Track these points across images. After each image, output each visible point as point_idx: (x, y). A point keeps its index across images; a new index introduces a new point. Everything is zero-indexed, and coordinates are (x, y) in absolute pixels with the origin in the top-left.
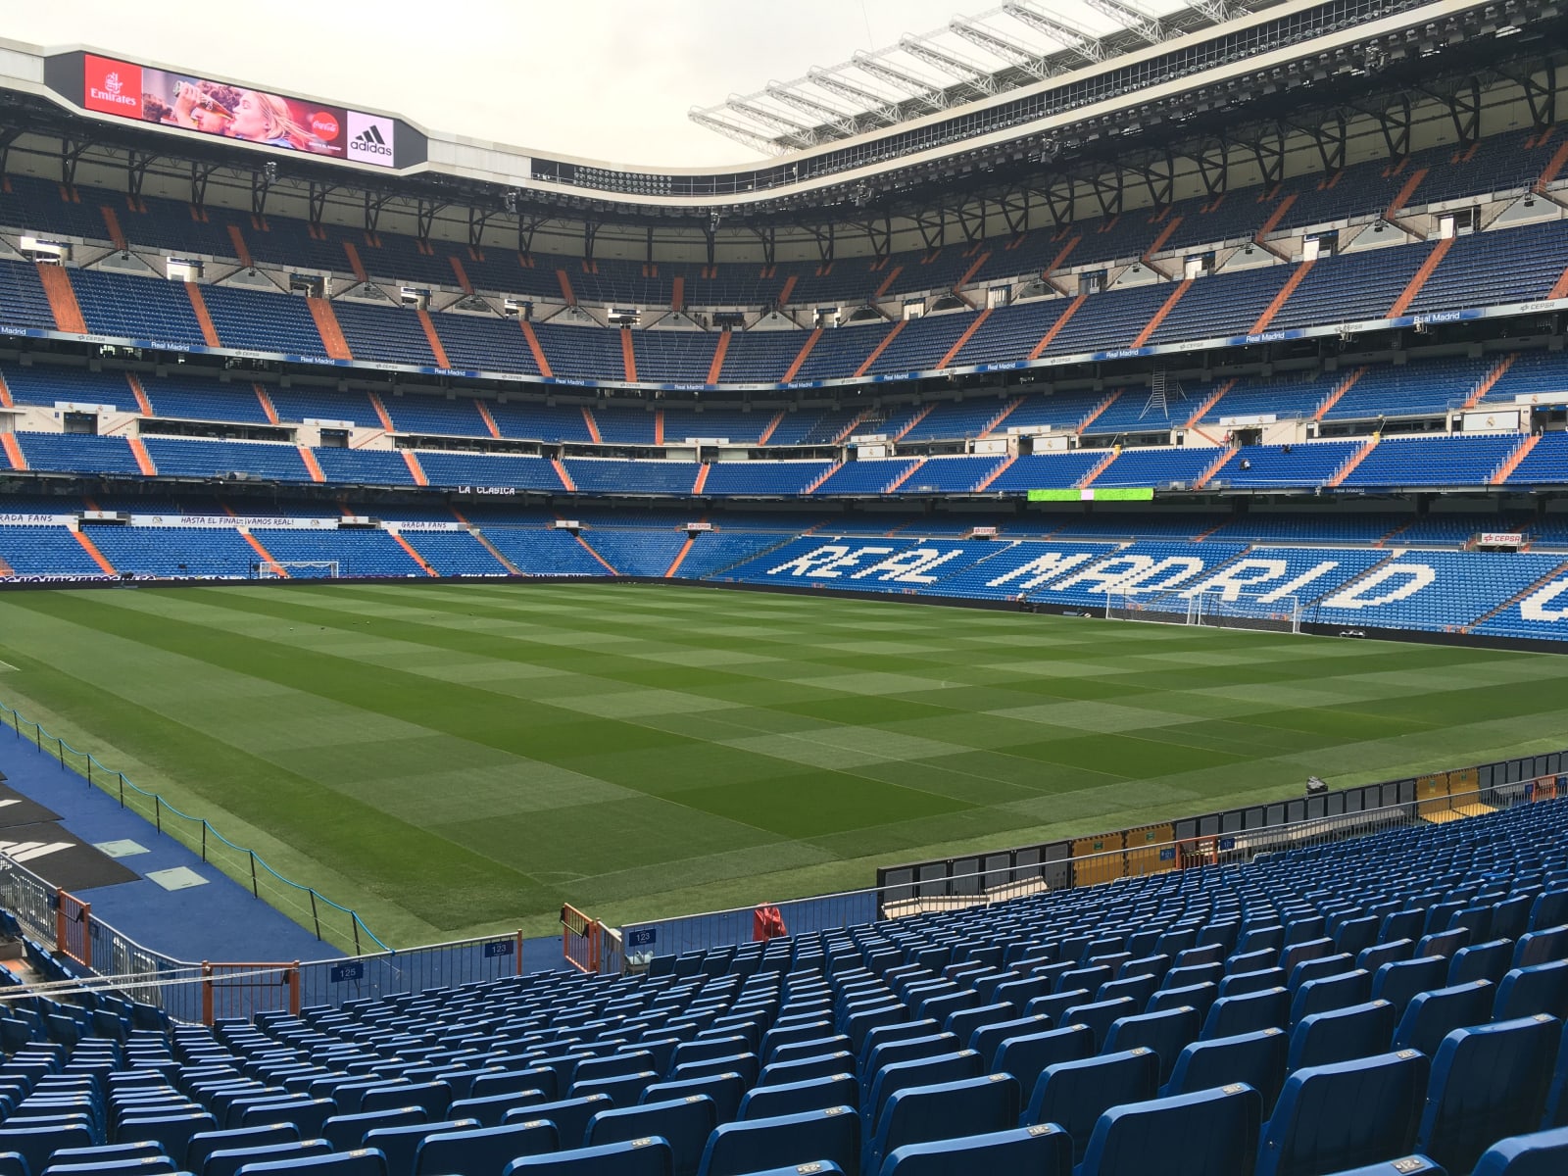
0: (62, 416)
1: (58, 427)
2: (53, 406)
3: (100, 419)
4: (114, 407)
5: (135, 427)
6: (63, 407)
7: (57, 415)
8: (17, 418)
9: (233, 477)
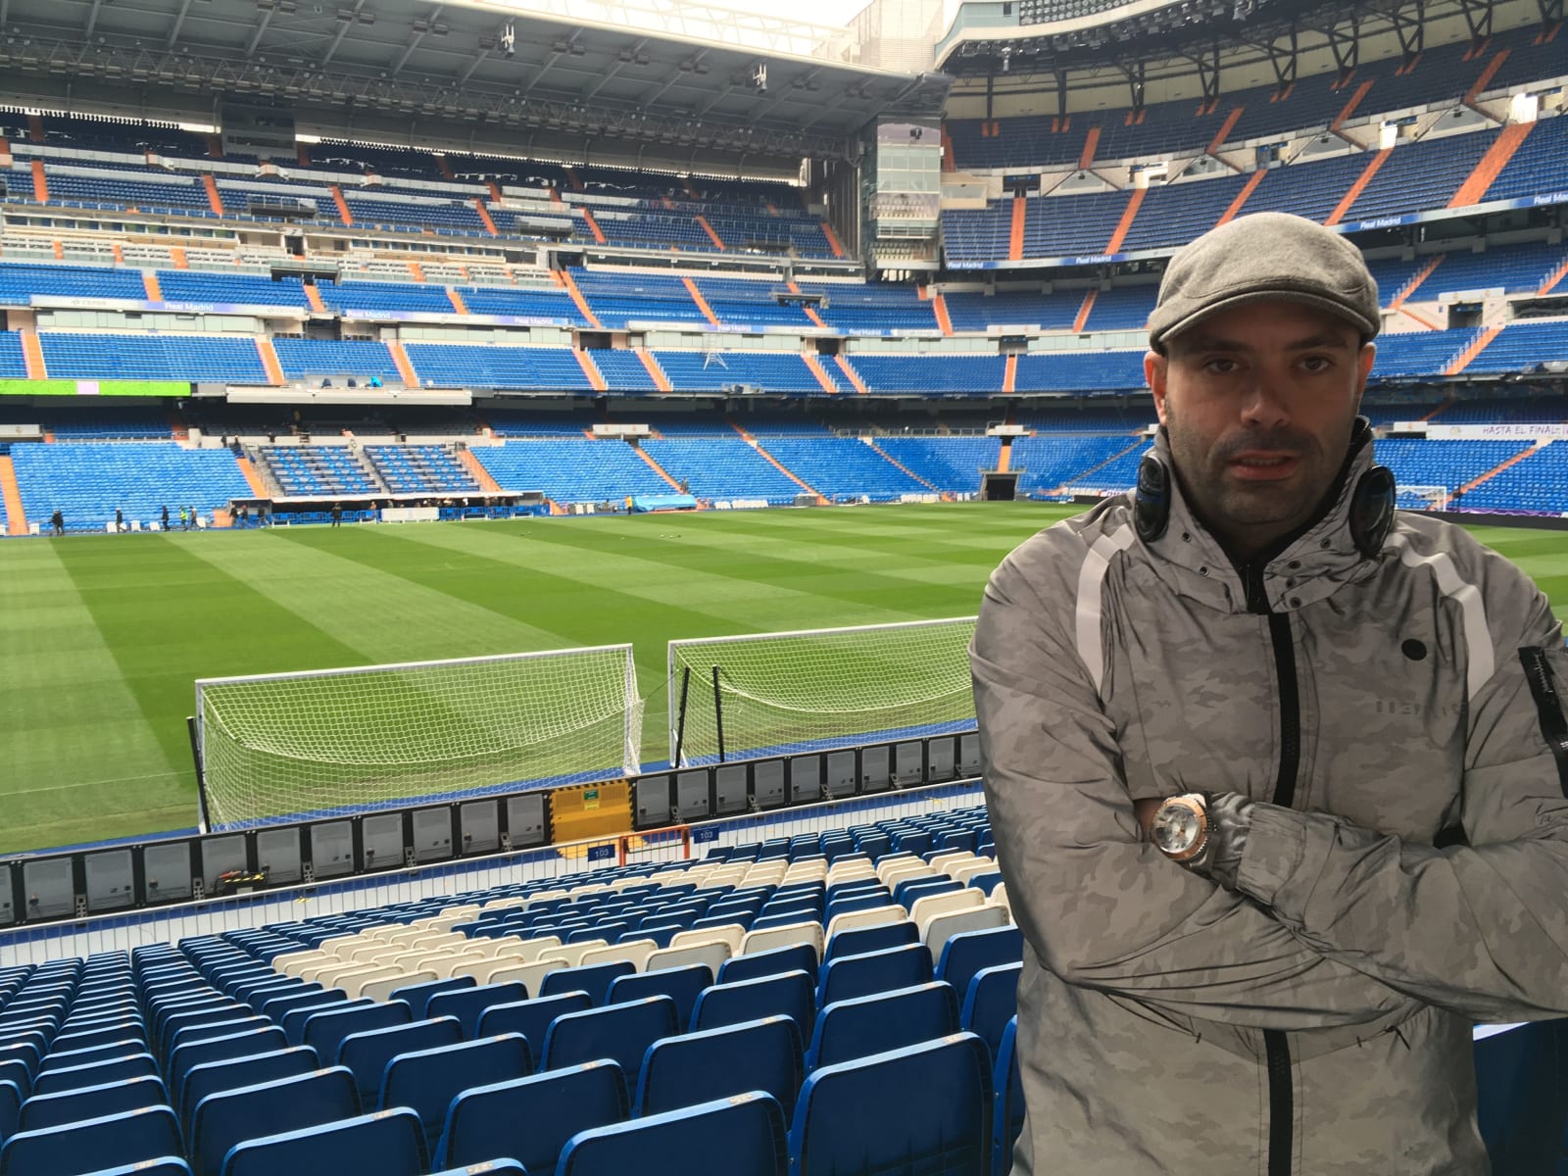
0: (1446, 310)
1: (1442, 323)
2: (1436, 299)
3: (1485, 308)
4: (1503, 289)
5: (1510, 310)
6: (1448, 298)
7: (1441, 310)
8: (1388, 318)
9: (1540, 369)
